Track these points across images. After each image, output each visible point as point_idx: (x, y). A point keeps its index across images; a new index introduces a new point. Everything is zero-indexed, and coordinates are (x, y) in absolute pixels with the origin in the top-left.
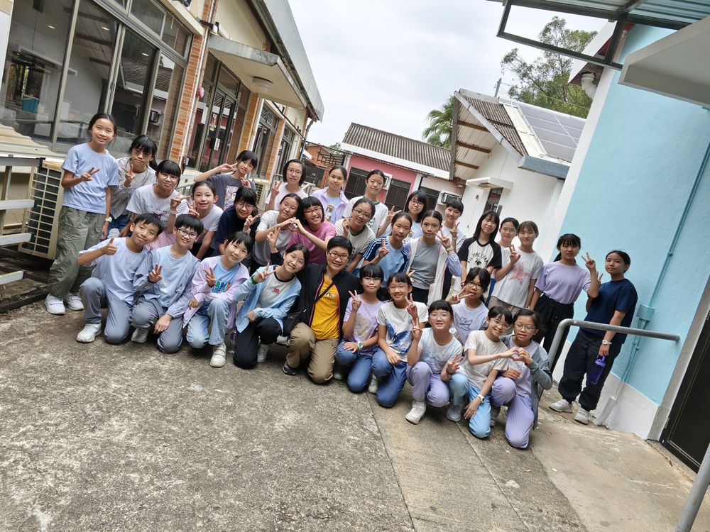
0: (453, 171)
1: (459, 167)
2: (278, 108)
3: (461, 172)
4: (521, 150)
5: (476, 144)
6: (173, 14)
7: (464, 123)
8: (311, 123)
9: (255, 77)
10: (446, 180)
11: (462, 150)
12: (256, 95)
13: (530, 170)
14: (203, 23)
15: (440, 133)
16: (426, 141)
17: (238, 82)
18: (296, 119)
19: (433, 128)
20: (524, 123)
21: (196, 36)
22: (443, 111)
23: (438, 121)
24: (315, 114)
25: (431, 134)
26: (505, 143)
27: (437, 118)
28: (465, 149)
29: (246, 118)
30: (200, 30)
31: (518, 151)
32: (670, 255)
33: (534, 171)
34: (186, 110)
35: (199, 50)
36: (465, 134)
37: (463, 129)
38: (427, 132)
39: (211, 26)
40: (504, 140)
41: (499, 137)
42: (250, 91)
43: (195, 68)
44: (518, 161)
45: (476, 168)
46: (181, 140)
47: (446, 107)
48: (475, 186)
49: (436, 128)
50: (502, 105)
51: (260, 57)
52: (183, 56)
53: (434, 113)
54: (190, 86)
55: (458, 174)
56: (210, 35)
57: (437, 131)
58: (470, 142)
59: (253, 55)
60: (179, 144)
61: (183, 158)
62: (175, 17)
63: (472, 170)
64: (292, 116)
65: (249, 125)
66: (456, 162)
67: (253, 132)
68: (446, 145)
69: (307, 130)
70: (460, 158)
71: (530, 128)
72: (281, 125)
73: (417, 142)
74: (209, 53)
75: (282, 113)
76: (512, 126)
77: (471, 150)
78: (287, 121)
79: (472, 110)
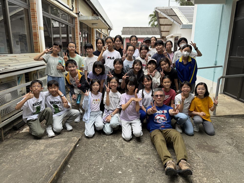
0: (161, 35)
1: (163, 33)
2: (99, 30)
3: (164, 34)
4: (180, 23)
5: (167, 23)
6: (69, 14)
7: (161, 18)
8: (110, 31)
9: (92, 24)
10: (159, 38)
11: (162, 27)
12: (93, 29)
13: (184, 29)
14: (77, 14)
15: (154, 22)
16: (150, 26)
17: (87, 26)
18: (105, 32)
19: (152, 21)
20: (180, 13)
21: (76, 18)
22: (153, 14)
23: (152, 18)
24: (111, 28)
25: (151, 23)
26: (175, 22)
27: (152, 17)
28: (163, 26)
29: (91, 36)
30: (76, 16)
31: (179, 23)
32: (218, 45)
33: (186, 29)
34: (78, 40)
35: (77, 22)
36: (162, 21)
37: (161, 20)
38: (150, 23)
39: (79, 14)
40: (174, 21)
41: (172, 20)
42: (91, 28)
43: (77, 27)
44: (180, 27)
45: (169, 31)
46: (78, 49)
47: (154, 12)
48: (169, 38)
49: (152, 20)
50: (172, 9)
51: (94, 18)
52: (73, 24)
53: (151, 15)
54: (77, 32)
55: (163, 35)
56: (79, 16)
57: (153, 21)
58: (164, 24)
59: (92, 18)
60: (78, 50)
61: (80, 54)
62: (70, 15)
63: (167, 33)
64: (104, 31)
65: (93, 38)
66: (161, 31)
67: (95, 40)
68: (157, 26)
69: (109, 34)
70: (162, 30)
71: (182, 14)
72: (101, 35)
73: (147, 27)
74: (80, 21)
75: (101, 31)
76: (176, 15)
77: (165, 26)
78: (103, 33)
79: (162, 13)
